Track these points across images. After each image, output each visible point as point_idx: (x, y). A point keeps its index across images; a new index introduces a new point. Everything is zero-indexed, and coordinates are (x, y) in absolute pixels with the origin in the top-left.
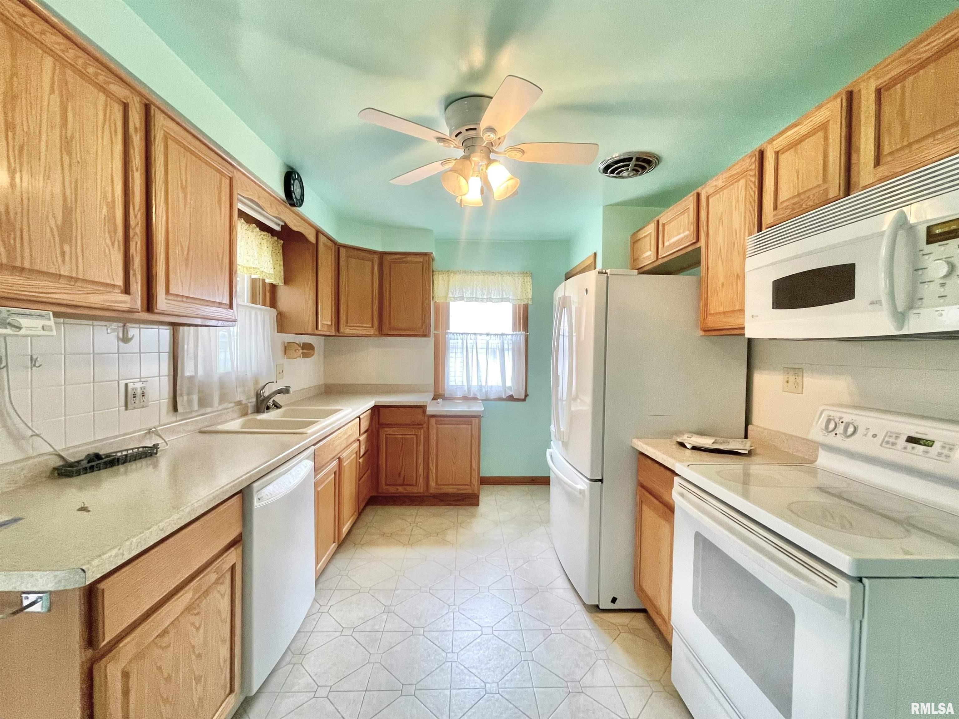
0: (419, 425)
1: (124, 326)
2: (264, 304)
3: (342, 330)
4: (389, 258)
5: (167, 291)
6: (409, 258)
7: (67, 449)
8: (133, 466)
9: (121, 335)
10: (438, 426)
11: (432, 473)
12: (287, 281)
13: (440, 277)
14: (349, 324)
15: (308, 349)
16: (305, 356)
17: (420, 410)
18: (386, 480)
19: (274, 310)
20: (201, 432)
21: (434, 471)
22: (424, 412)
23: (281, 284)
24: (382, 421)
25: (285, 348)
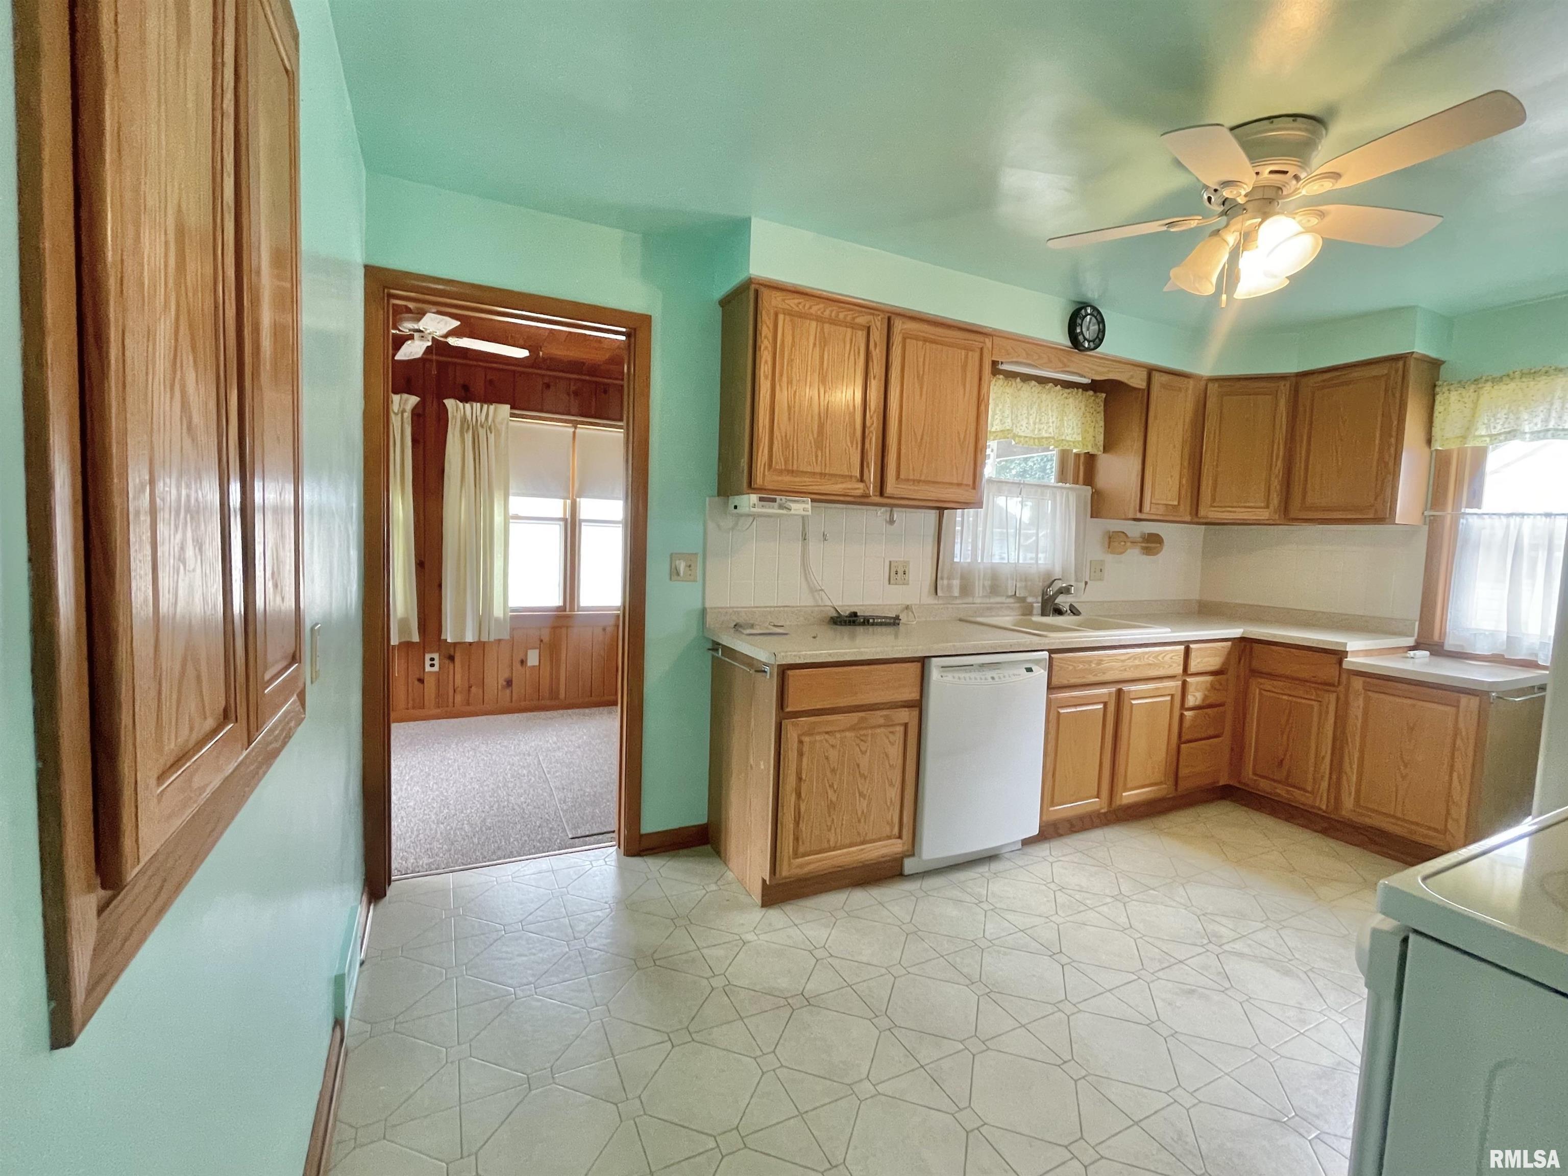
0: (1328, 686)
1: (891, 511)
2: (1076, 482)
3: (1202, 512)
4: (1312, 380)
5: (898, 477)
6: (1356, 374)
7: (842, 606)
8: (879, 629)
9: (888, 519)
10: (1370, 693)
11: (1348, 781)
12: (1106, 449)
13: (1454, 396)
14: (1215, 504)
15: (1152, 543)
16: (1148, 551)
17: (1334, 659)
18: (1254, 766)
19: (1089, 488)
20: (961, 620)
21: (1354, 778)
22: (1340, 662)
23: (1099, 453)
24: (1255, 664)
25: (1110, 538)
